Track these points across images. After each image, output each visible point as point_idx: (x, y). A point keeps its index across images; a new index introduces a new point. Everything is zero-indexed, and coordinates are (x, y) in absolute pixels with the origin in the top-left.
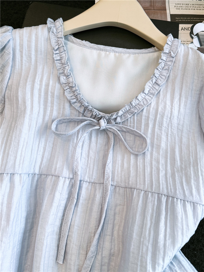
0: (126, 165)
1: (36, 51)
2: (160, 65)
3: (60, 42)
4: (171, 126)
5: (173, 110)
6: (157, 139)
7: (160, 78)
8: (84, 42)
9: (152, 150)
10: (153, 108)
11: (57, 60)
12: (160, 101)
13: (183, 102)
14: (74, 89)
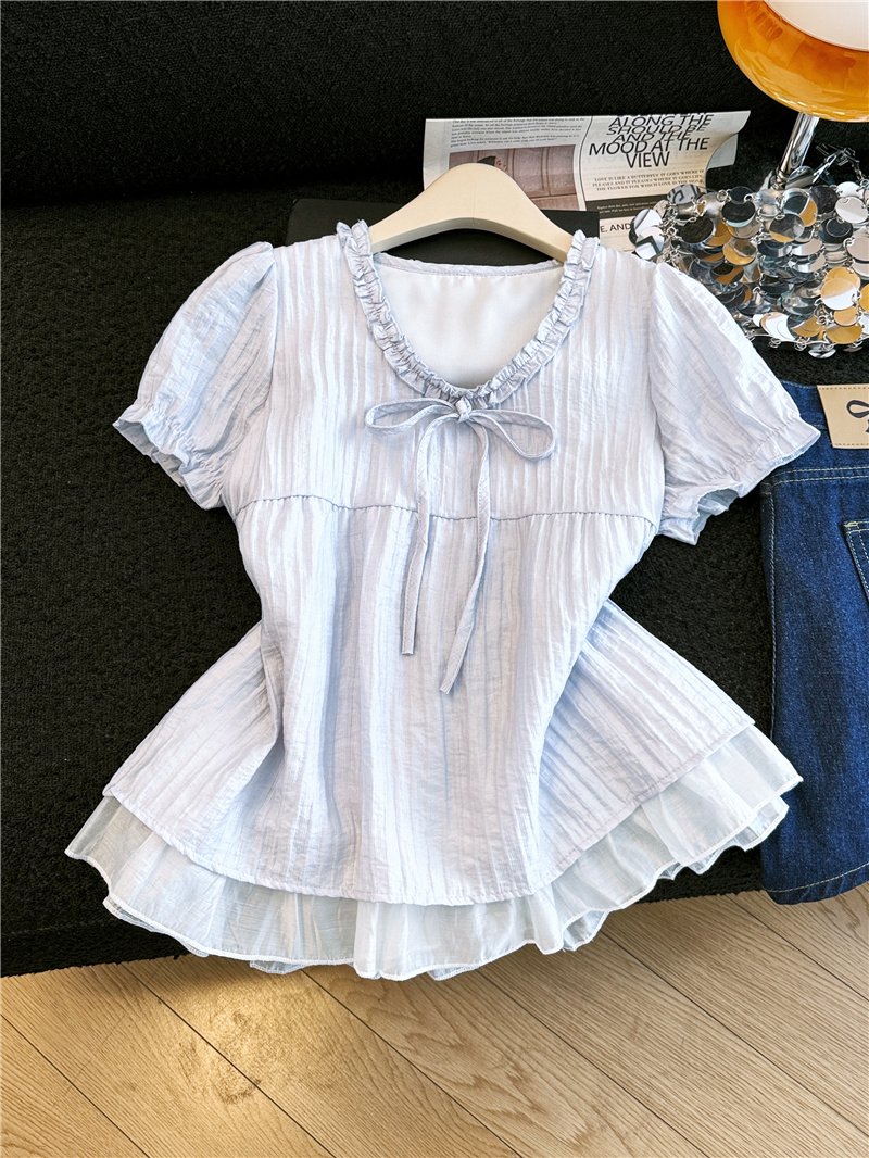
0: (515, 482)
1: (322, 285)
2: (564, 286)
3: (365, 264)
4: (596, 401)
5: (596, 368)
6: (572, 428)
7: (565, 311)
8: (411, 261)
9: (564, 450)
10: (558, 369)
11: (363, 297)
12: (570, 354)
13: (616, 350)
14: (401, 346)
